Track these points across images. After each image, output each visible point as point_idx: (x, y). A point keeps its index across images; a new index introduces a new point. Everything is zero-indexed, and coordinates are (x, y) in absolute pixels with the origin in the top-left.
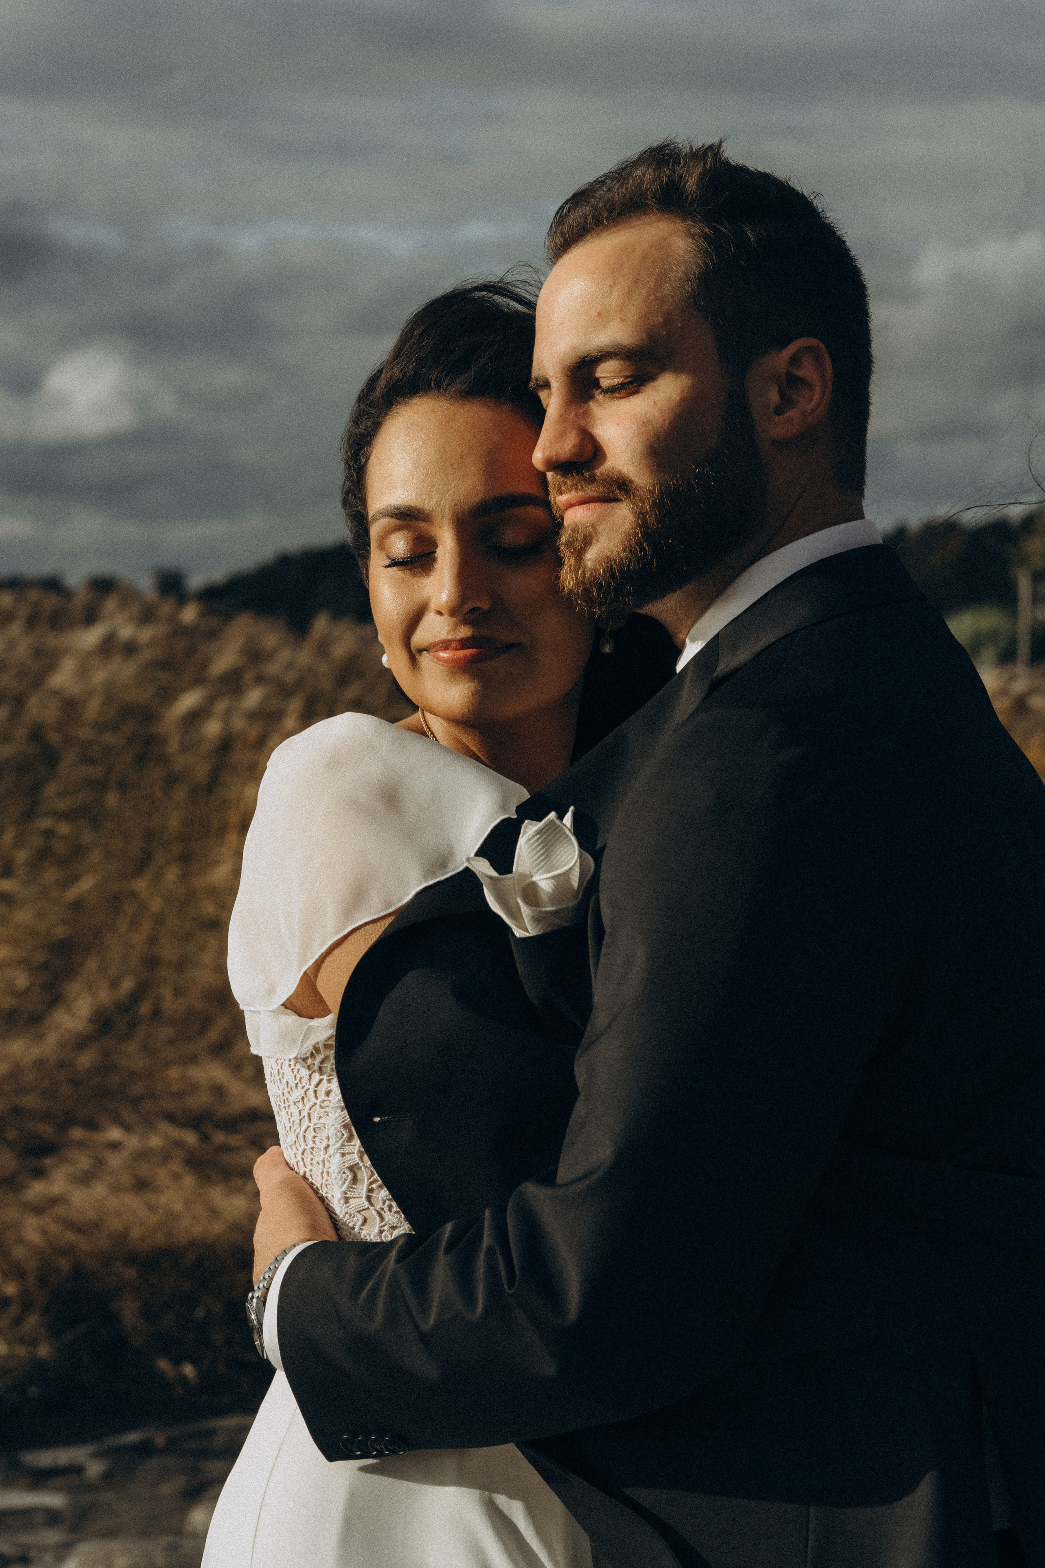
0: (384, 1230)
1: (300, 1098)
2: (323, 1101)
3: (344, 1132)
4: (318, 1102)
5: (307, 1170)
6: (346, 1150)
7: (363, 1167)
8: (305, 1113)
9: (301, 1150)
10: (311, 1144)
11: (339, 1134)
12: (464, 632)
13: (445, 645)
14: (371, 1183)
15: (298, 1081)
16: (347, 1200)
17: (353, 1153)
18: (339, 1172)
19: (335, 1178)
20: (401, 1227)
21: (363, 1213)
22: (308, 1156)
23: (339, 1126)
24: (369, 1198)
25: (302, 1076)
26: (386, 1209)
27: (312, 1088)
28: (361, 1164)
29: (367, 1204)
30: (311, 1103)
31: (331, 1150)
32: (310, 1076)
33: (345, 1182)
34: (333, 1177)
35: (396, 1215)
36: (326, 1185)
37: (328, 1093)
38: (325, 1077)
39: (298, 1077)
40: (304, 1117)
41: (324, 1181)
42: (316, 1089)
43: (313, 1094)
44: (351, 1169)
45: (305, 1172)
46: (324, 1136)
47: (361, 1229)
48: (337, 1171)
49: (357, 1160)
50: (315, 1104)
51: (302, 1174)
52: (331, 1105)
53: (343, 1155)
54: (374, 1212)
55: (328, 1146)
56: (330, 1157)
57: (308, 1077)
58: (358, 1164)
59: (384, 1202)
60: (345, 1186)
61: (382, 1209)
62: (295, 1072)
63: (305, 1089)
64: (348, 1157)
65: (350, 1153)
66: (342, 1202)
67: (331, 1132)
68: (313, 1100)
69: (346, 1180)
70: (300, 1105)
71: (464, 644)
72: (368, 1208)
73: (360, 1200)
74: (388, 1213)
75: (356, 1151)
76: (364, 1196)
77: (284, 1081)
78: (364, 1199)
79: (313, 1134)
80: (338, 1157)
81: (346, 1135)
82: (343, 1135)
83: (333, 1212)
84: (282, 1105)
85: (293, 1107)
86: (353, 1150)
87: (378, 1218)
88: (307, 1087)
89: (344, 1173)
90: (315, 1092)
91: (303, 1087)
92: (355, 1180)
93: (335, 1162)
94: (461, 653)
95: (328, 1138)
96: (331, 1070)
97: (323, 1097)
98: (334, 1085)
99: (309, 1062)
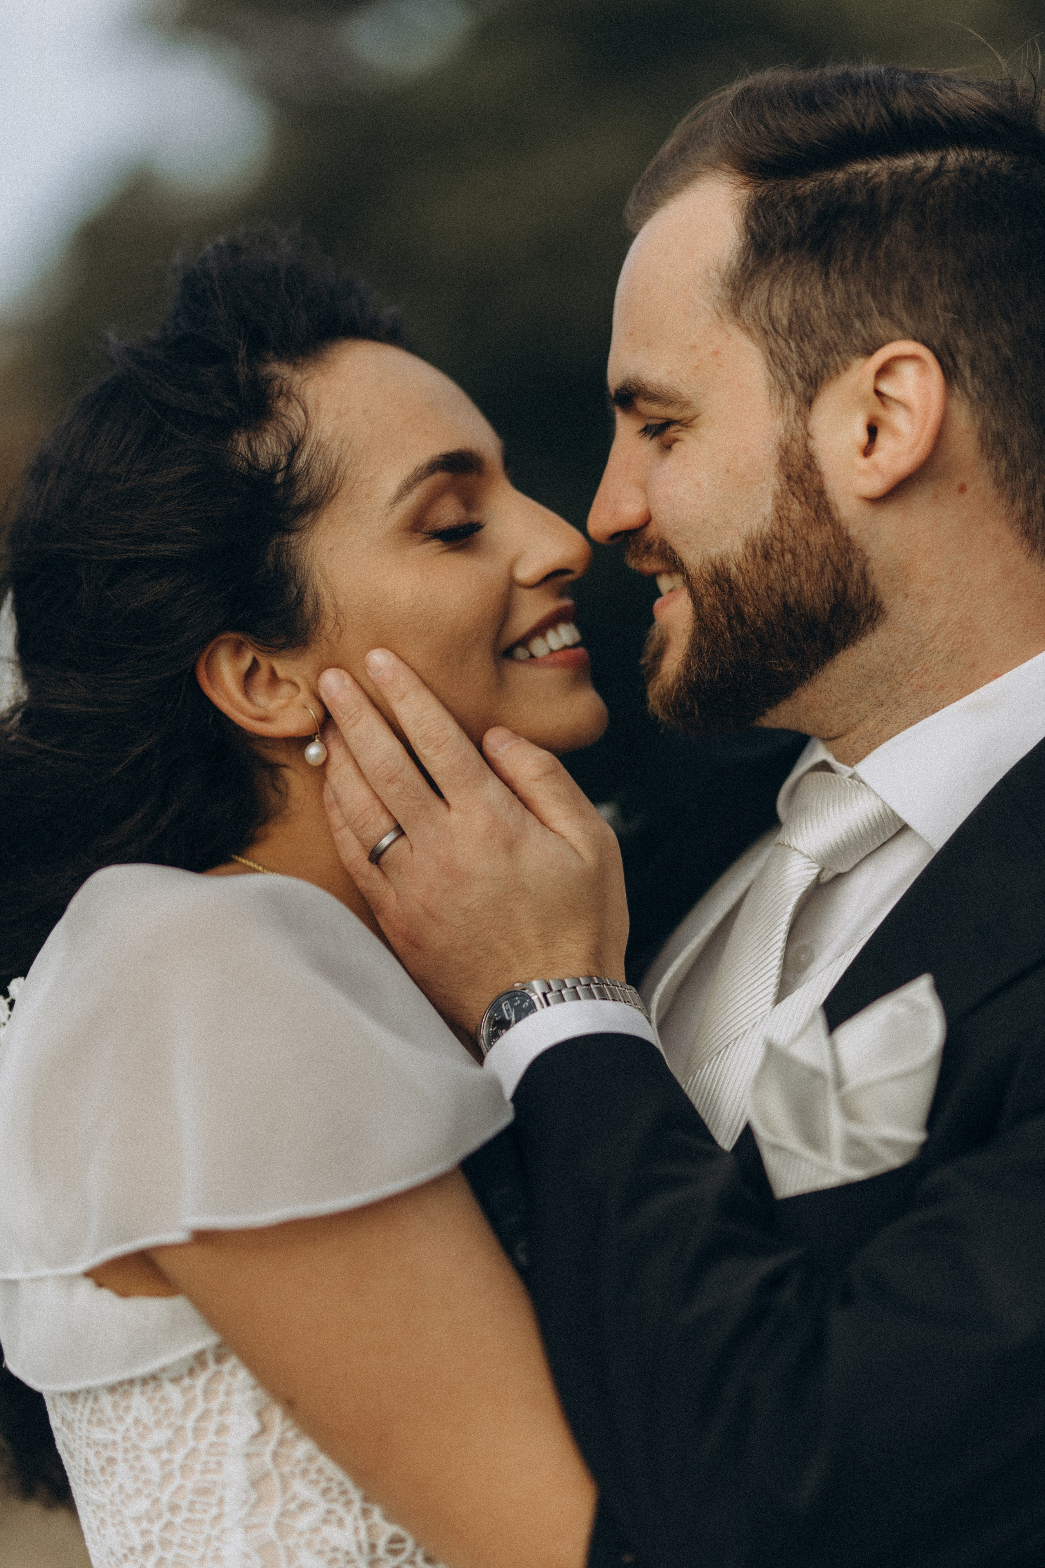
2: (212, 1445)
4: (203, 1446)
6: (253, 1521)
8: (174, 1465)
9: (159, 1524)
11: (244, 1497)
15: (160, 1413)
17: (263, 1525)
22: (174, 1537)
23: (245, 1483)
25: (169, 1405)
27: (190, 1423)
30: (188, 1448)
31: (227, 1522)
32: (186, 1404)
38: (215, 1405)
39: (159, 1407)
40: (173, 1471)
42: (198, 1425)
43: (190, 1434)
46: (213, 1500)
48: (237, 1555)
49: (273, 1536)
50: (196, 1449)
52: (229, 1451)
53: (247, 1528)
55: (220, 1516)
56: (223, 1533)
57: (182, 1407)
58: (274, 1542)
62: (156, 1401)
63: (175, 1427)
64: (259, 1533)
65: (261, 1526)
67: (228, 1493)
68: (191, 1443)
70: (168, 1455)
75: (271, 1521)
79: (191, 1497)
80: (240, 1534)
81: (255, 1498)
84: (120, 1456)
86: (266, 1520)
88: (179, 1423)
90: (196, 1430)
91: (172, 1423)
93: (235, 1541)
95: (221, 1501)
96: (228, 1393)
97: (211, 1438)
98: (231, 1419)
99: (187, 1381)
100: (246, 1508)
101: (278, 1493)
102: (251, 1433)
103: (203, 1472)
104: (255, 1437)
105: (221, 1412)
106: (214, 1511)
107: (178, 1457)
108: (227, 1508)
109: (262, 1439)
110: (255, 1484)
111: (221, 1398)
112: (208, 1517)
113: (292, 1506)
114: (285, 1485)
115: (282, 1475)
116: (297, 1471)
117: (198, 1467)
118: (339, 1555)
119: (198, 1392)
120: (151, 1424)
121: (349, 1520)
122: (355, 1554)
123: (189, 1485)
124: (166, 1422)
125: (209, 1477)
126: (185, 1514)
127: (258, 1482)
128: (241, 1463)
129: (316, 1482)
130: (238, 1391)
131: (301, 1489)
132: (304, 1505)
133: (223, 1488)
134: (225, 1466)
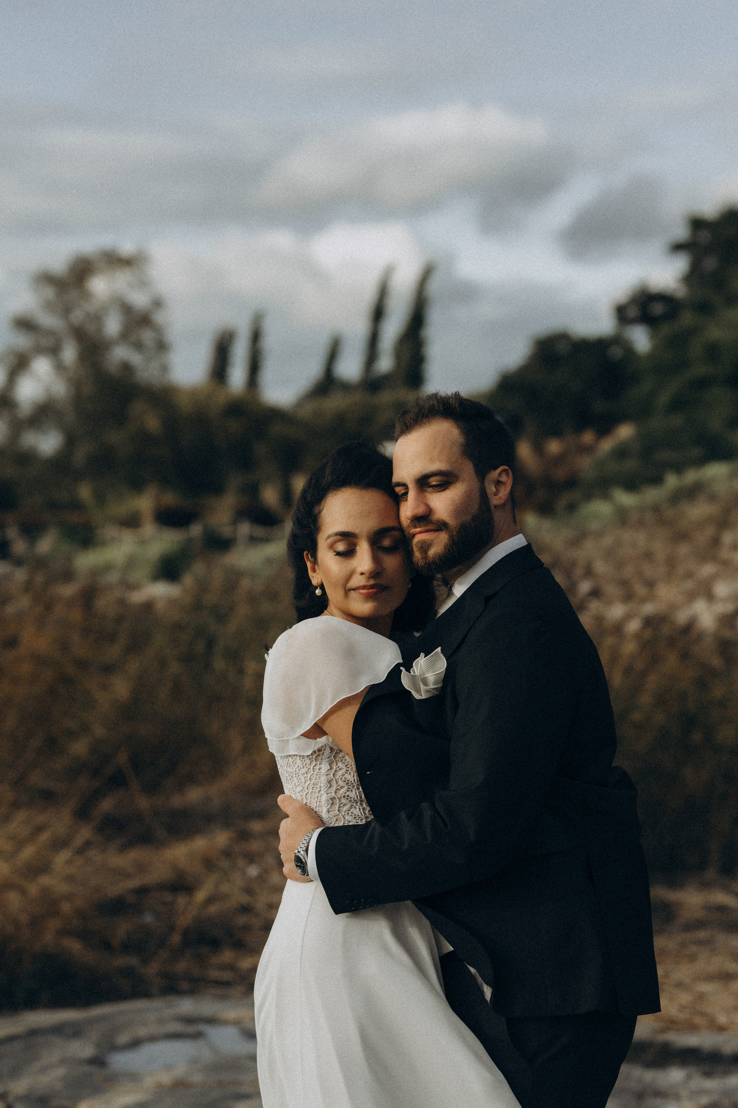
0: (345, 823)
1: (305, 772)
2: (317, 772)
3: (328, 784)
4: (315, 773)
5: (308, 802)
6: (329, 791)
7: (337, 799)
8: (308, 778)
9: (305, 793)
10: (311, 790)
11: (326, 785)
12: (372, 582)
13: (364, 587)
14: (340, 804)
15: (304, 765)
16: (328, 812)
18: (326, 801)
19: (324, 803)
20: (352, 821)
21: (337, 817)
22: (309, 796)
23: (326, 782)
24: (339, 810)
25: (306, 763)
26: (346, 815)
27: (312, 767)
28: (336, 797)
29: (338, 813)
31: (322, 792)
32: (311, 762)
33: (328, 805)
34: (323, 803)
35: (351, 817)
36: (318, 806)
37: (319, 769)
38: (318, 763)
39: (305, 763)
40: (307, 779)
41: (317, 805)
44: (331, 799)
45: (306, 802)
46: (319, 787)
47: (335, 823)
48: (325, 800)
49: (334, 795)
50: (313, 774)
51: (304, 803)
52: (322, 774)
53: (327, 794)
54: (341, 816)
55: (320, 790)
56: (321, 795)
57: (309, 763)
59: (345, 812)
60: (329, 806)
61: (345, 814)
62: (303, 762)
63: (308, 768)
64: (330, 794)
65: (331, 793)
66: (327, 813)
67: (322, 785)
68: (312, 772)
69: (329, 804)
70: (306, 775)
71: (371, 587)
72: (339, 814)
73: (335, 811)
74: (347, 816)
75: (333, 792)
76: (337, 810)
77: (296, 766)
78: (337, 811)
80: (325, 795)
81: (329, 786)
82: (328, 785)
83: (321, 818)
84: (294, 775)
85: (301, 776)
87: (343, 818)
88: (309, 767)
89: (328, 801)
90: (313, 769)
91: (307, 768)
92: (332, 804)
93: (324, 797)
94: (371, 591)
95: (320, 787)
96: (321, 759)
97: (317, 771)
98: (323, 766)
99: (311, 757)
102: (327, 769)
103: (315, 780)
104: (329, 770)
105: (320, 764)
106: (319, 789)
107: (309, 776)
108: (322, 788)
109: (331, 770)
111: (320, 761)
112: (317, 791)
114: (337, 783)
115: (335, 779)
116: (340, 778)
117: (314, 778)
118: (352, 799)
119: (314, 759)
120: (302, 767)
121: (354, 791)
122: (356, 799)
123: (313, 783)
124: (306, 767)
125: (317, 780)
127: (329, 782)
128: (325, 777)
129: (345, 781)
130: (324, 759)
131: (341, 783)
132: (342, 787)
133: (321, 784)
134: (321, 777)
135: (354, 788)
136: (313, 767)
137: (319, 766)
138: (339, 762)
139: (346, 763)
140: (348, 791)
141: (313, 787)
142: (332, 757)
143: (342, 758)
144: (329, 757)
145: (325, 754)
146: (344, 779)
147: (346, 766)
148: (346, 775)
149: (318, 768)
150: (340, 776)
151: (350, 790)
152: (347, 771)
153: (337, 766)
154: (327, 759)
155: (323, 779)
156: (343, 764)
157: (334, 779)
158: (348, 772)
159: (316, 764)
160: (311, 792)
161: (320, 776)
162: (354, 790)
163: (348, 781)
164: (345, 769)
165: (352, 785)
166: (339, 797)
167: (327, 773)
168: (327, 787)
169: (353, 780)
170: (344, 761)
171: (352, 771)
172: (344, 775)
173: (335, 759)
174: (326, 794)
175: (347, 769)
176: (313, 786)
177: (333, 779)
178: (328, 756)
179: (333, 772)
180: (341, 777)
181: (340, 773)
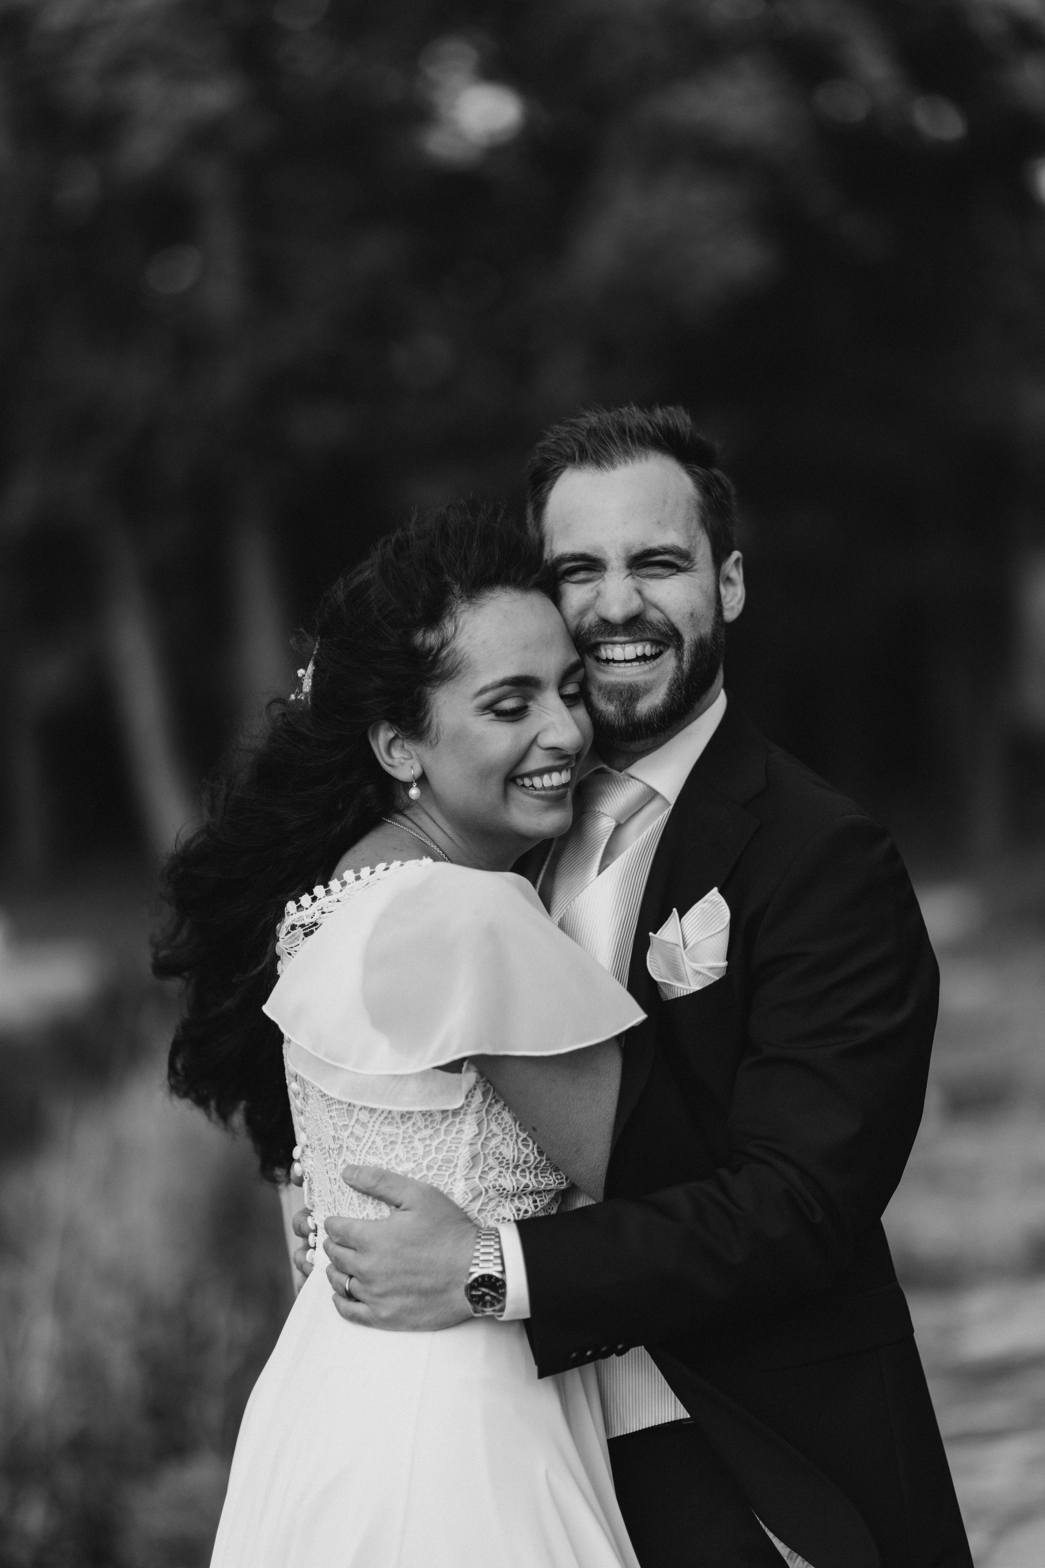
1: (428, 1136)
4: (449, 1139)
7: (482, 1189)
11: (467, 1164)
14: (486, 1199)
17: (475, 1178)
23: (469, 1157)
28: (480, 1186)
30: (441, 1139)
31: (458, 1176)
33: (464, 1202)
42: (447, 1129)
46: (452, 1165)
53: (466, 1179)
55: (454, 1172)
56: (455, 1180)
57: (440, 1120)
58: (478, 1186)
69: (466, 1199)
75: (477, 1177)
76: (477, 1209)
80: (463, 1182)
81: (471, 1165)
82: (469, 1165)
85: (417, 1143)
86: (475, 1176)
88: (438, 1127)
92: (472, 1199)
93: (460, 1186)
95: (456, 1166)
96: (465, 1115)
98: (465, 1127)
100: (468, 1170)
101: (482, 1163)
103: (447, 1151)
104: (475, 1135)
105: (460, 1123)
106: (452, 1170)
107: (435, 1144)
108: (458, 1170)
109: (478, 1137)
110: (473, 1158)
111: (461, 1117)
112: (447, 1174)
113: (486, 1169)
114: (485, 1159)
115: (484, 1154)
116: (491, 1153)
117: (445, 1149)
120: (422, 1127)
123: (440, 1157)
124: (430, 1127)
125: (451, 1154)
126: (435, 1171)
127: (474, 1157)
128: (467, 1148)
129: (498, 1159)
130: (470, 1113)
131: (491, 1161)
132: (491, 1168)
133: (458, 1160)
134: (460, 1149)
135: (508, 1172)
136: (447, 1127)
137: (458, 1126)
138: (492, 1121)
139: (503, 1126)
140: (499, 1176)
141: (440, 1166)
142: (484, 1112)
143: (496, 1115)
144: (477, 1112)
145: (473, 1106)
146: (497, 1155)
147: (503, 1129)
148: (502, 1147)
149: (455, 1130)
150: (492, 1148)
151: (502, 1175)
152: (504, 1139)
153: (489, 1130)
154: (475, 1115)
155: (464, 1152)
156: (498, 1126)
157: (481, 1153)
158: (505, 1142)
159: (453, 1122)
160: (435, 1175)
161: (458, 1145)
162: (508, 1176)
163: (504, 1158)
164: (501, 1136)
165: (506, 1167)
166: (486, 1186)
167: (473, 1142)
168: (467, 1167)
169: (512, 1158)
170: (500, 1121)
171: (512, 1140)
172: (499, 1146)
173: (487, 1117)
174: (464, 1180)
175: (505, 1136)
176: (440, 1163)
177: (479, 1153)
178: (476, 1110)
179: (482, 1140)
180: (494, 1150)
181: (493, 1143)
